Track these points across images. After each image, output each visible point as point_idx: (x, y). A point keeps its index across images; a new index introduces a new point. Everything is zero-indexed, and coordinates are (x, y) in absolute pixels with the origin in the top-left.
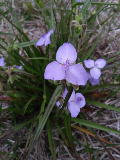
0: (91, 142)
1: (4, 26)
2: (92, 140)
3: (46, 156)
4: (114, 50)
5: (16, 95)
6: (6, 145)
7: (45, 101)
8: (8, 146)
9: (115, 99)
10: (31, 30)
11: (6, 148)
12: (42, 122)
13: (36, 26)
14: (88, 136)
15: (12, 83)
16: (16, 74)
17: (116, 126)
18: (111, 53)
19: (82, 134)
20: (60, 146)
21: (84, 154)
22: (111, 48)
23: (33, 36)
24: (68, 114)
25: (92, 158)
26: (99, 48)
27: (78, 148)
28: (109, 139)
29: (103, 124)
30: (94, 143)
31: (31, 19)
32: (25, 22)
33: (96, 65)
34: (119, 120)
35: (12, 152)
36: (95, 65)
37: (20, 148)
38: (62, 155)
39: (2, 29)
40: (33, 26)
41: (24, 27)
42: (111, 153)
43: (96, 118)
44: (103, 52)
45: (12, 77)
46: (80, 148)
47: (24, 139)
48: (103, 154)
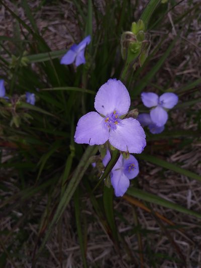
0: (144, 218)
1: (6, 13)
2: (146, 216)
3: (72, 237)
4: (193, 67)
5: (24, 141)
6: (8, 219)
7: (72, 155)
8: (11, 220)
9: (188, 152)
10: (53, 23)
11: (8, 222)
12: (66, 195)
13: (62, 16)
14: (139, 209)
15: (17, 126)
16: (25, 112)
17: (186, 196)
18: (189, 73)
19: (130, 206)
20: (94, 222)
21: (132, 237)
22: (190, 63)
23: (55, 34)
24: (109, 187)
25: (143, 243)
26: (169, 62)
27: (122, 228)
28: (173, 216)
29: (165, 191)
30: (148, 220)
31: (53, 2)
32: (42, 7)
33: (161, 104)
34: (191, 187)
35: (17, 230)
36: (159, 103)
37: (30, 224)
38: (97, 237)
39: (3, 20)
40: (57, 16)
41: (41, 18)
42: (174, 238)
43: (155, 182)
44: (176, 71)
45: (17, 116)
46: (126, 227)
47: (37, 209)
48: (161, 238)
